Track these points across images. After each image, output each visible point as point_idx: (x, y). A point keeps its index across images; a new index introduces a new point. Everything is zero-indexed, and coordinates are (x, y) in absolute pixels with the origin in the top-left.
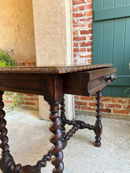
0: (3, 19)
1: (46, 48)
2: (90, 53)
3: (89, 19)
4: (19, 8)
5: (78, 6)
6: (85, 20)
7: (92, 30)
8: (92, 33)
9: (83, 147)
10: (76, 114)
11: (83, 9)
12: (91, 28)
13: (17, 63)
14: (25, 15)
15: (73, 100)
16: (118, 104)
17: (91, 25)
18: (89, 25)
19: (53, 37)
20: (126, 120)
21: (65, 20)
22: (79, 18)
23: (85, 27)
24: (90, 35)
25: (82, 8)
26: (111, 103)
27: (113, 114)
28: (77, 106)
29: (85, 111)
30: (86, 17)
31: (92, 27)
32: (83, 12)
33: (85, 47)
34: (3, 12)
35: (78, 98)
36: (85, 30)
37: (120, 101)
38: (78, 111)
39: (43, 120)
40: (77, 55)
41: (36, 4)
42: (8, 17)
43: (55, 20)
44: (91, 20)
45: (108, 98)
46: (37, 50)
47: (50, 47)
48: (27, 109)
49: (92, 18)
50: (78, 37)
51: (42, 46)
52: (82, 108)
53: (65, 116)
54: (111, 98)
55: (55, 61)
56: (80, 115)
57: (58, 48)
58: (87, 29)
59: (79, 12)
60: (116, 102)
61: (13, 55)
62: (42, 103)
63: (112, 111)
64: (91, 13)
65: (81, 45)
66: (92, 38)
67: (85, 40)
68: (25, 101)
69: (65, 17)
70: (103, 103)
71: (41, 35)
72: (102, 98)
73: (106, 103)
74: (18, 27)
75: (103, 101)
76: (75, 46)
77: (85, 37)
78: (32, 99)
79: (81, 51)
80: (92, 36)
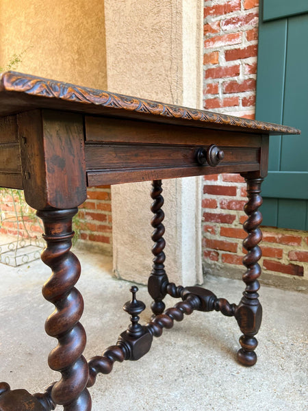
0: (47, 38)
2: (249, 111)
3: (250, 17)
4: (83, 6)
6: (239, 20)
7: (257, 46)
8: (256, 54)
9: (203, 362)
10: (205, 273)
12: (253, 43)
14: (94, 23)
15: (197, 234)
17: (255, 34)
18: (250, 32)
19: (149, 68)
21: (180, 22)
22: (223, 17)
23: (237, 41)
24: (251, 60)
26: (303, 249)
28: (210, 252)
29: (232, 266)
30: (243, 13)
31: (258, 38)
33: (236, 95)
34: (48, 20)
35: (213, 232)
36: (237, 47)
38: (213, 266)
39: (120, 279)
42: (58, 32)
43: (155, 22)
44: (256, 18)
45: (295, 234)
47: (142, 94)
48: (91, 252)
49: (257, 15)
50: (219, 69)
52: (222, 258)
53: (164, 271)
54: (304, 236)
56: (218, 276)
58: (244, 43)
59: (223, 1)
62: (119, 237)
63: (305, 272)
64: (257, 0)
65: (227, 89)
66: (254, 70)
67: (238, 74)
68: (88, 232)
69: (179, 13)
70: (281, 246)
71: (122, 64)
72: (277, 234)
73: (290, 248)
74: (80, 54)
75: (281, 241)
76: (209, 92)
77: (237, 67)
78: (102, 228)
79: (225, 106)
80: (256, 64)
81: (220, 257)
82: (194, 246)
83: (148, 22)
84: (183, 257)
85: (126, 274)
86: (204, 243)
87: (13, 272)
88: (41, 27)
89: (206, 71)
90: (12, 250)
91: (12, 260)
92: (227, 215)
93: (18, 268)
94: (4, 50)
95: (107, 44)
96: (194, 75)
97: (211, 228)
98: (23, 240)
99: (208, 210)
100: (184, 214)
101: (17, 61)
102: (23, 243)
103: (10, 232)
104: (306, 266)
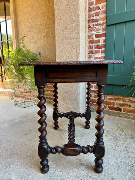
0: (35, 28)
1: (64, 51)
2: (103, 55)
3: (103, 23)
4: (48, 17)
5: (94, 12)
6: (100, 24)
7: (105, 33)
8: (105, 36)
11: (99, 15)
12: (104, 32)
16: (128, 103)
17: (105, 29)
18: (103, 28)
19: (69, 41)
21: (79, 27)
22: (95, 23)
23: (99, 31)
25: (97, 14)
26: (121, 102)
27: (123, 112)
30: (101, 22)
31: (106, 31)
32: (98, 17)
33: (99, 49)
34: (36, 21)
36: (99, 33)
38: (92, 108)
40: (92, 57)
41: (57, 15)
42: (39, 26)
43: (71, 26)
44: (105, 24)
45: (119, 97)
46: (57, 53)
47: (67, 50)
48: (50, 104)
50: (94, 41)
51: (61, 49)
54: (121, 98)
56: (93, 112)
57: (73, 50)
58: (101, 32)
59: (95, 18)
60: (126, 102)
61: (40, 57)
63: (122, 110)
64: (105, 18)
65: (96, 47)
66: (105, 41)
67: (100, 42)
68: (49, 97)
69: (79, 24)
70: (114, 101)
71: (60, 40)
72: (113, 97)
73: (117, 102)
74: (47, 34)
75: (114, 99)
76: (90, 48)
77: (99, 40)
79: (95, 53)
80: (105, 39)
81: (94, 105)
83: (69, 26)
84: (80, 104)
85: (61, 110)
87: (23, 109)
88: (33, 24)
89: (89, 41)
90: (22, 103)
91: (23, 106)
93: (25, 108)
94: (20, 32)
95: (56, 33)
96: (84, 43)
98: (26, 99)
100: (80, 90)
101: (25, 37)
102: (26, 101)
103: (21, 97)
104: (122, 108)
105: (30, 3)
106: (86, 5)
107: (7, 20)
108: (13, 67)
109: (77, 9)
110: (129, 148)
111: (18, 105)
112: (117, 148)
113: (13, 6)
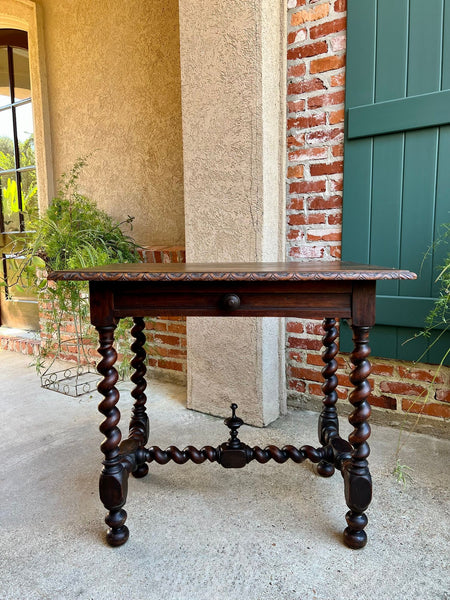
0: (114, 134)
1: (210, 215)
2: (335, 229)
3: (333, 134)
4: (155, 104)
5: (305, 96)
6: (324, 135)
7: (343, 162)
8: (342, 171)
10: (289, 405)
11: (320, 106)
12: (339, 159)
13: (140, 253)
14: (168, 122)
15: (280, 361)
16: (418, 383)
17: (341, 150)
18: (335, 148)
19: (228, 187)
20: (444, 438)
21: (261, 142)
22: (308, 130)
23: (323, 156)
24: (337, 177)
25: (315, 104)
26: (395, 379)
27: (403, 413)
28: (296, 382)
29: (320, 397)
30: (328, 128)
31: (344, 155)
32: (319, 113)
33: (322, 212)
34: (115, 115)
35: (299, 359)
36: (322, 162)
37: (423, 376)
40: (300, 234)
41: (190, 102)
42: (126, 129)
43: (235, 141)
44: (341, 134)
45: (387, 363)
46: (187, 220)
47: (221, 213)
48: (160, 381)
49: (342, 131)
50: (305, 184)
51: (201, 209)
52: (309, 389)
54: (395, 365)
55: (233, 252)
56: (305, 409)
57: (240, 216)
58: (329, 159)
59: (307, 113)
60: (411, 378)
61: (132, 229)
62: (195, 364)
63: (399, 406)
64: (342, 116)
65: (312, 205)
66: (340, 186)
67: (324, 190)
68: (157, 358)
69: (259, 134)
70: (372, 376)
71: (200, 180)
73: (381, 378)
74: (151, 155)
75: (372, 370)
76: (293, 207)
77: (322, 183)
78: (174, 353)
79: (310, 223)
80: (343, 181)
81: (307, 388)
82: (277, 374)
83: (227, 140)
84: (264, 387)
85: (201, 405)
86: (289, 371)
87: (74, 402)
88: (107, 122)
89: (291, 185)
90: (68, 378)
91: (72, 390)
92: (314, 341)
93: (79, 399)
94: (61, 145)
95: (185, 158)
96: (276, 193)
97: (297, 354)
98: (81, 366)
99: (293, 335)
100: (265, 339)
101: (81, 165)
102: (80, 370)
103: (63, 356)
104: (399, 398)
105: (97, 56)
106: (281, 74)
107: (17, 105)
108: (41, 262)
109: (255, 89)
110: (431, 536)
111: (56, 386)
112: (391, 536)
113: (41, 63)
